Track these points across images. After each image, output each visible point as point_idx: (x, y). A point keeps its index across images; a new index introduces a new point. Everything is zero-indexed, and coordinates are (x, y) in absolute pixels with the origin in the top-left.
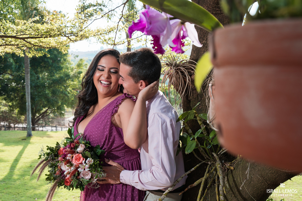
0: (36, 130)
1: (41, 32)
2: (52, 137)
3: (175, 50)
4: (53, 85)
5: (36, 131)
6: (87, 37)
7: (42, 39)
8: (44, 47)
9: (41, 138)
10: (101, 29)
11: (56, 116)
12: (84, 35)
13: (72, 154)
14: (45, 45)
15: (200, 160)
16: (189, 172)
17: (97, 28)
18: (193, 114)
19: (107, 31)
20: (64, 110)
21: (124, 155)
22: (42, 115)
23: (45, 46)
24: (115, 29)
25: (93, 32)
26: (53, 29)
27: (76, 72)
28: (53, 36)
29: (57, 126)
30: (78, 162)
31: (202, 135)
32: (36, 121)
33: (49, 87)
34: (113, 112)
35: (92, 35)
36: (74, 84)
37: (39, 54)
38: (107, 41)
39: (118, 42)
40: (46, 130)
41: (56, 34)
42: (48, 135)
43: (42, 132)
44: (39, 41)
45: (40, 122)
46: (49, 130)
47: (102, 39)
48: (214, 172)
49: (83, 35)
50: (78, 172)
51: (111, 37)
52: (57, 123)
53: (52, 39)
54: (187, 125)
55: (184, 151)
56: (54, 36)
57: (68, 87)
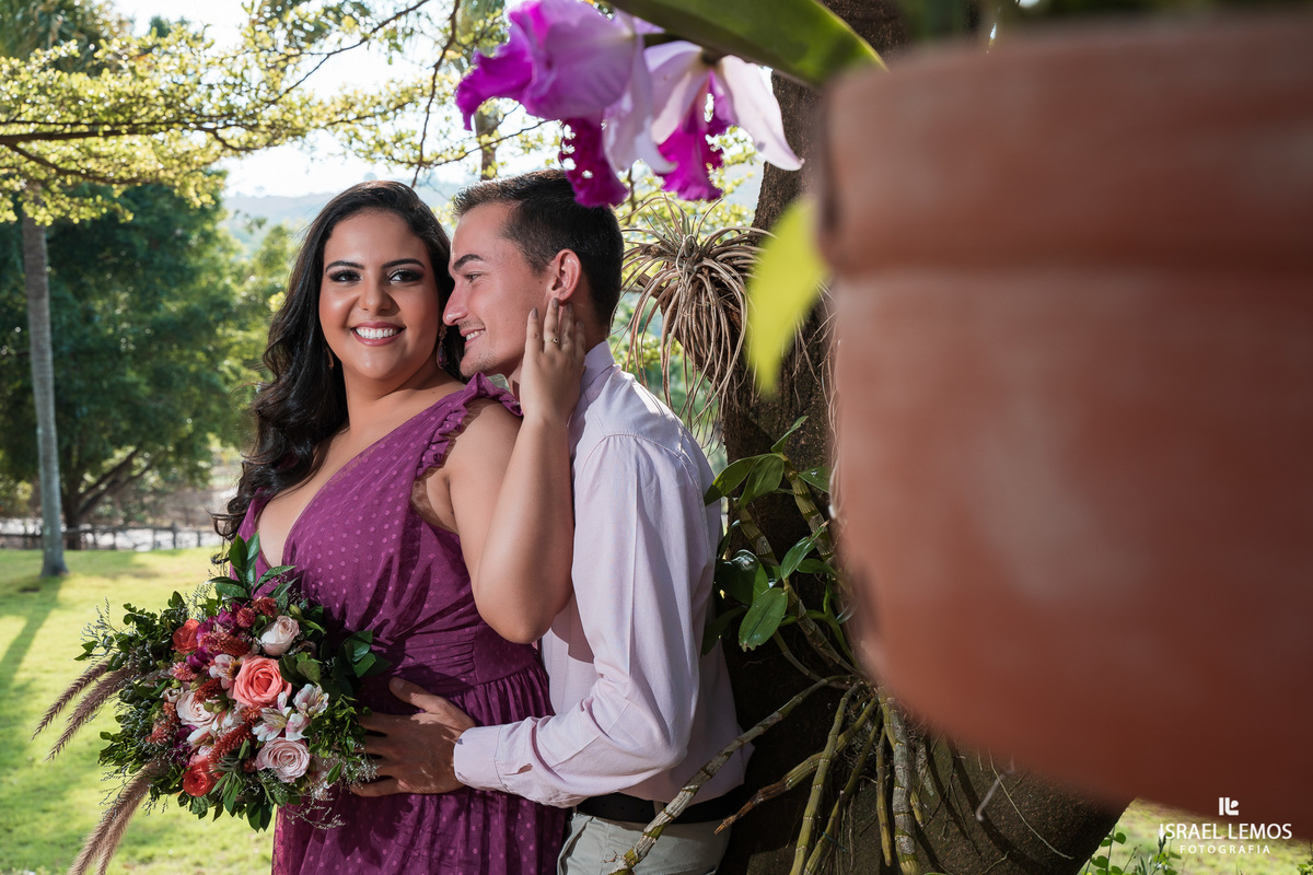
0: (83, 546)
1: (88, 109)
2: (156, 576)
3: (678, 183)
4: (155, 348)
5: (87, 548)
6: (299, 132)
7: (97, 144)
8: (103, 179)
9: (107, 582)
10: (360, 97)
11: (174, 481)
12: (286, 122)
13: (236, 658)
14: (110, 169)
15: (807, 672)
16: (757, 730)
17: (341, 90)
18: (779, 467)
19: (389, 103)
20: (208, 455)
21: (467, 656)
22: (109, 480)
23: (112, 175)
24: (422, 95)
25: (324, 109)
26: (143, 94)
27: (256, 290)
28: (144, 126)
29: (179, 525)
30: (258, 694)
31: (813, 562)
32: (82, 504)
33: (139, 357)
34: (421, 462)
35: (323, 124)
36: (250, 342)
37: (82, 209)
38: (387, 148)
39: (439, 151)
40: (130, 545)
41: (158, 117)
42: (139, 566)
43: (109, 554)
44: (84, 150)
45: (102, 509)
46: (144, 543)
47: (364, 139)
48: (869, 727)
49: (281, 123)
50: (250, 741)
51: (404, 131)
52: (178, 514)
53: (141, 140)
54: (750, 518)
55: (736, 639)
56: (152, 128)
57: (223, 352)
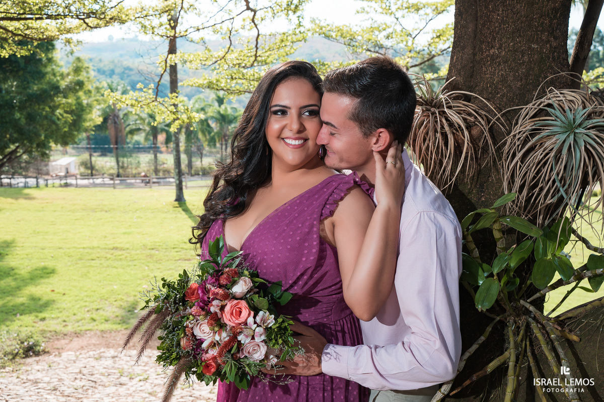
4: (28, 105)
6: (123, 21)
7: (32, 23)
8: (31, 38)
11: (33, 158)
12: (118, 17)
13: (223, 301)
14: (36, 34)
16: (476, 346)
20: (49, 148)
22: (7, 157)
27: (71, 82)
28: (53, 16)
29: (37, 175)
30: (237, 319)
33: (21, 108)
34: (322, 213)
36: (68, 103)
37: (22, 51)
44: (25, 25)
45: (5, 168)
50: (237, 344)
52: (37, 171)
53: (51, 22)
54: (471, 239)
56: (57, 17)
57: (57, 107)
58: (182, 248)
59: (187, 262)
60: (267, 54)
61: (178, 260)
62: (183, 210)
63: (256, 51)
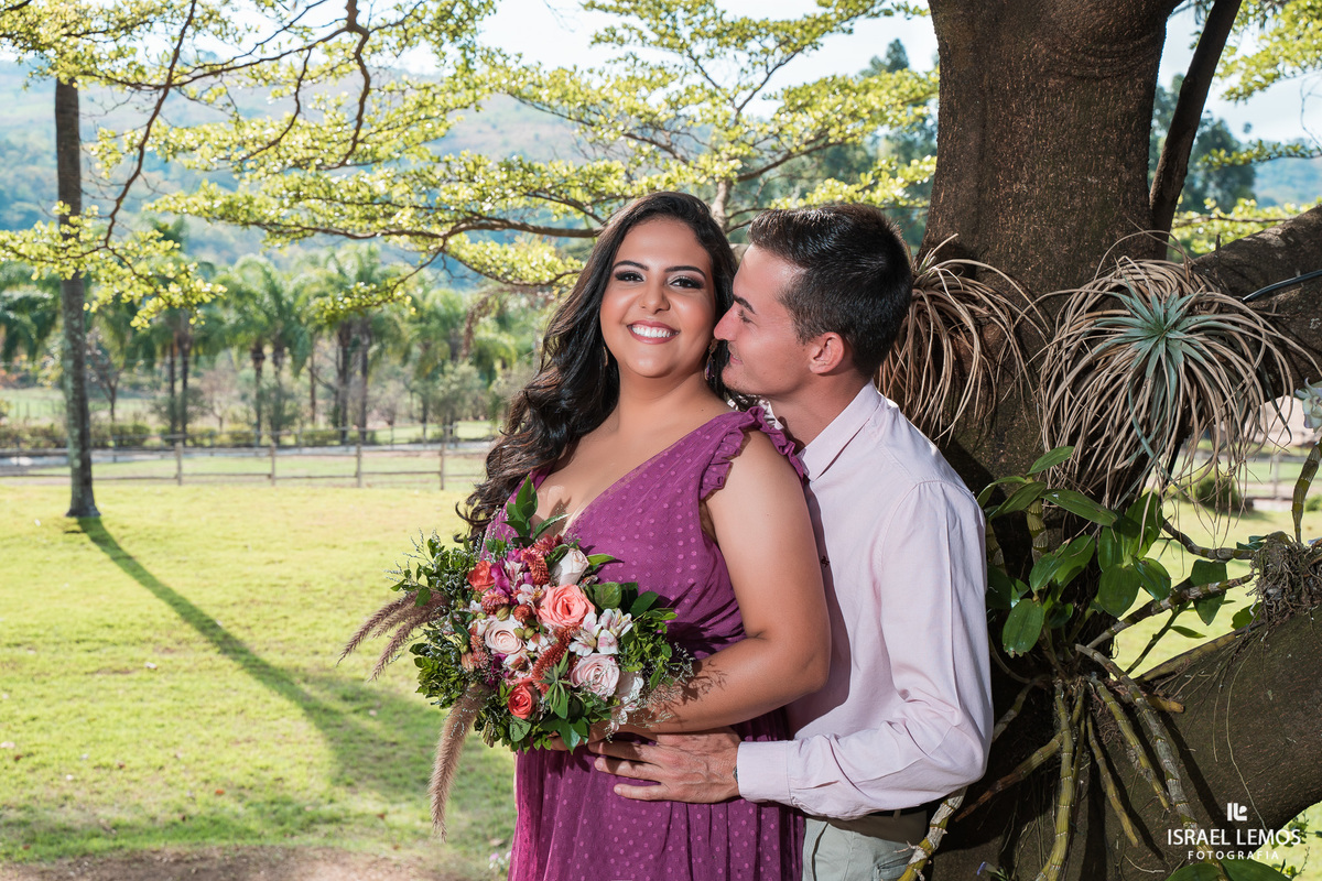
34: (703, 482)
58: (101, 641)
59: (119, 676)
60: (380, 137)
61: (93, 673)
62: (94, 540)
63: (358, 129)
